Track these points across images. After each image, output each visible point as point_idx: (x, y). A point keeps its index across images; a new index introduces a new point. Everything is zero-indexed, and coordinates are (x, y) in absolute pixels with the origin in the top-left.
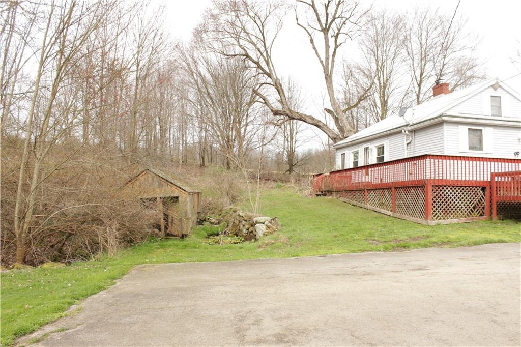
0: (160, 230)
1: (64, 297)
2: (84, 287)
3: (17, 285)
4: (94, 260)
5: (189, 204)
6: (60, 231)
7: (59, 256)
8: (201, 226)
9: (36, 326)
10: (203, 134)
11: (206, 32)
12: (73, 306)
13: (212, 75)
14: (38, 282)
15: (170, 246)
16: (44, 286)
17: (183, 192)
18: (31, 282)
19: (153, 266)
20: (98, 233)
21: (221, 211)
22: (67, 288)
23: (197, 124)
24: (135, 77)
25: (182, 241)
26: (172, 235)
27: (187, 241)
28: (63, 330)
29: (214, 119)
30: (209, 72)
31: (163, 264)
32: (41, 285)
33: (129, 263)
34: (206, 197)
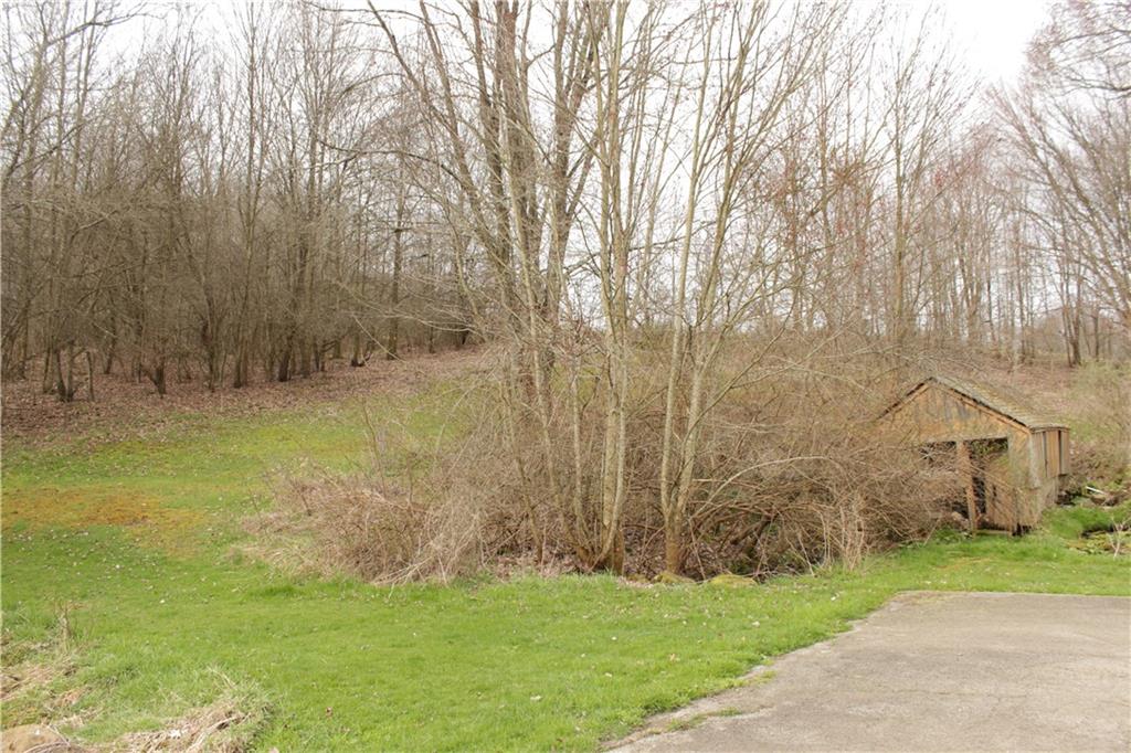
0: (965, 514)
1: (742, 648)
2: (785, 631)
3: (661, 616)
4: (813, 574)
5: (1033, 454)
6: (747, 512)
7: (747, 563)
8: (1069, 507)
9: (684, 698)
10: (1073, 289)
11: (1058, 43)
12: (758, 667)
13: (1085, 145)
14: (699, 612)
15: (986, 552)
16: (709, 621)
17: (1019, 426)
18: (687, 612)
19: (940, 595)
20: (822, 517)
21: (1120, 471)
22: (750, 629)
23: (1055, 267)
24: (895, 176)
25: (1017, 541)
26: (995, 527)
27: (1031, 541)
28: (731, 713)
29: (1097, 251)
30: (1076, 138)
31: (964, 592)
32: (704, 618)
33: (886, 586)
34: (1082, 438)
